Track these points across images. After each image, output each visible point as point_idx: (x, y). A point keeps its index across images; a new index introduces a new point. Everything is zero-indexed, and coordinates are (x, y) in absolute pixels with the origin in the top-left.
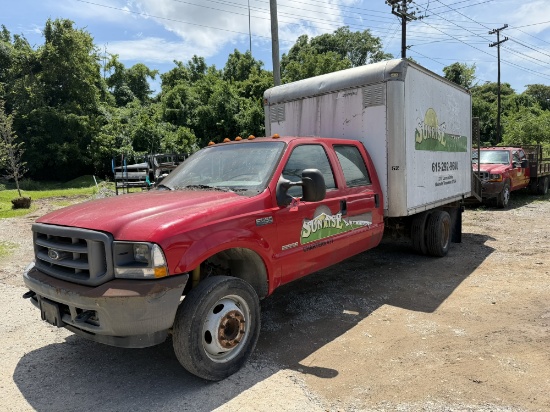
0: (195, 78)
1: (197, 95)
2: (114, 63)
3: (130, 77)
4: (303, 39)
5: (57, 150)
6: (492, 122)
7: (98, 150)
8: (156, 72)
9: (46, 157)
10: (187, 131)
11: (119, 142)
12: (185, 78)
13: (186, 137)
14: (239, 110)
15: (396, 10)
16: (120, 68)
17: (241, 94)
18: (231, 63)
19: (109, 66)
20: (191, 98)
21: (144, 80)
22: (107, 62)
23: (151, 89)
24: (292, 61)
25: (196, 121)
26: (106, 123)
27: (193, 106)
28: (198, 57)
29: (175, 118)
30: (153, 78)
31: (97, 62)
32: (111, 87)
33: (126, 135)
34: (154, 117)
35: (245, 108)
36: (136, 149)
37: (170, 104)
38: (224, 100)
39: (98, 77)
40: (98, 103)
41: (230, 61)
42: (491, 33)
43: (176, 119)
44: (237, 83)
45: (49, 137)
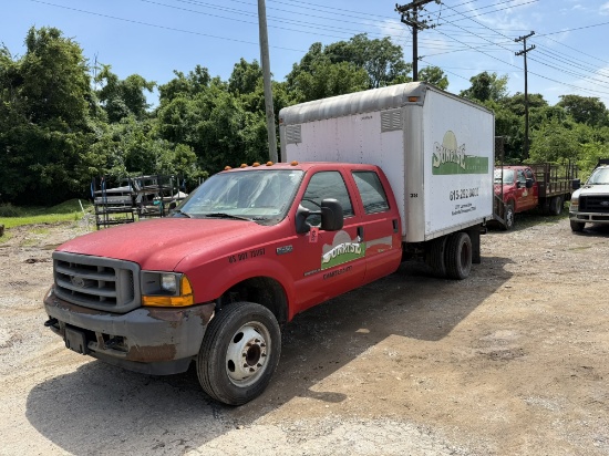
0: (197, 90)
1: (197, 109)
2: (106, 74)
3: (125, 89)
4: (317, 47)
5: (40, 171)
6: (521, 136)
7: (86, 172)
8: (153, 84)
9: (28, 179)
10: (186, 149)
11: (110, 163)
12: (185, 89)
13: (185, 156)
14: (244, 126)
15: (405, 18)
16: (112, 79)
17: (247, 109)
18: (236, 74)
19: (101, 77)
20: (191, 113)
21: (140, 92)
22: (98, 72)
23: (148, 102)
24: (303, 72)
25: (197, 139)
26: (97, 141)
27: (193, 120)
28: (202, 67)
29: (172, 135)
30: (150, 90)
31: (86, 73)
32: (102, 100)
33: (118, 154)
34: (150, 133)
35: (250, 123)
36: (129, 170)
37: (167, 119)
38: (227, 114)
39: (88, 89)
40: (88, 118)
41: (235, 71)
42: (516, 41)
43: (174, 135)
44: (243, 96)
45: (31, 157)
